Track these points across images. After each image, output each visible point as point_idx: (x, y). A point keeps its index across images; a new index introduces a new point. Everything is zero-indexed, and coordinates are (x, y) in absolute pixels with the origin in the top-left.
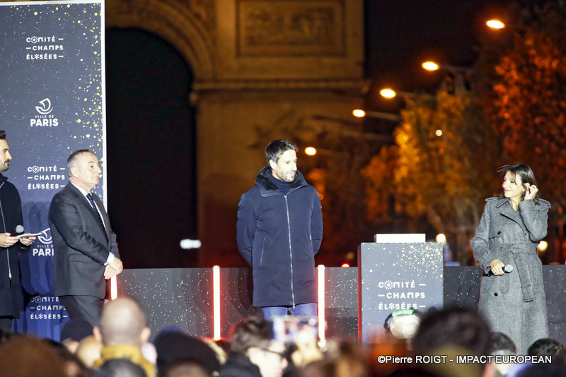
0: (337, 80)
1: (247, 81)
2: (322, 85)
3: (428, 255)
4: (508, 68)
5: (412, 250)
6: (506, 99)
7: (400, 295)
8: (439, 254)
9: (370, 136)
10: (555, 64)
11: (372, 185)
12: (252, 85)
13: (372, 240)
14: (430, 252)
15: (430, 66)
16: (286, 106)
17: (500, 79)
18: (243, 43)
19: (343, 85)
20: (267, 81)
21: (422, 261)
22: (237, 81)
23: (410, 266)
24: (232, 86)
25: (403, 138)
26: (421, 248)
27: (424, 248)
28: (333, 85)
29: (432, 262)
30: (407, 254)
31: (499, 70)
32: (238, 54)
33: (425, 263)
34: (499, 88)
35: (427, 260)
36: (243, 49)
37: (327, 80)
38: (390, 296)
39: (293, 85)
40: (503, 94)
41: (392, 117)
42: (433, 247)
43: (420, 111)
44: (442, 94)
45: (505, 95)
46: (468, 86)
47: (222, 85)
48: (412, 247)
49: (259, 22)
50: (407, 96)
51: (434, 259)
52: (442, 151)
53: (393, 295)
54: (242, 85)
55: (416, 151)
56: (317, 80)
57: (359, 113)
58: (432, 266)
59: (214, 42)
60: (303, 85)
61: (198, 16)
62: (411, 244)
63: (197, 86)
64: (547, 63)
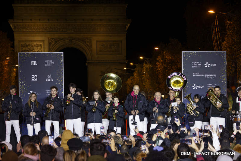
1: (99, 60)
2: (117, 61)
10: (170, 58)
11: (128, 85)
12: (100, 61)
17: (158, 61)
18: (98, 51)
19: (121, 61)
20: (104, 60)
22: (97, 60)
24: (96, 61)
25: (135, 74)
28: (119, 61)
31: (158, 59)
32: (97, 54)
34: (157, 63)
41: (133, 69)
43: (139, 68)
44: (144, 64)
45: (159, 65)
46: (150, 63)
47: (93, 61)
49: (102, 46)
50: (136, 65)
54: (98, 61)
55: (138, 78)
56: (115, 60)
59: (91, 51)
60: (112, 61)
61: (88, 45)
63: (87, 62)
64: (168, 57)
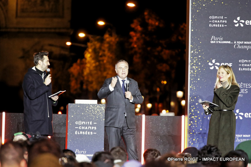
0: (60, 28)
1: (19, 28)
2: (53, 30)
3: (98, 110)
4: (136, 25)
5: (91, 107)
6: (135, 39)
7: (85, 128)
8: (103, 109)
9: (73, 54)
10: (157, 24)
11: (73, 76)
12: (22, 30)
13: (74, 102)
14: (100, 109)
15: (101, 23)
16: (36, 40)
17: (133, 30)
18: (19, 11)
19: (62, 31)
20: (29, 28)
21: (96, 112)
22: (16, 28)
23: (90, 115)
24: (13, 30)
25: (88, 56)
26: (95, 106)
27: (97, 106)
28: (57, 31)
29: (100, 113)
30: (89, 109)
31: (133, 26)
32: (17, 16)
33: (97, 113)
34: (132, 33)
35: (98, 112)
36: (19, 14)
37: (55, 29)
38: (80, 128)
39: (39, 30)
40: (134, 36)
41: (83, 46)
42: (101, 106)
43: (96, 43)
44: (106, 36)
45: (135, 37)
47: (9, 30)
48: (91, 106)
49: (26, 2)
50: (90, 37)
51: (101, 112)
52: (105, 61)
53: (82, 128)
54: (17, 30)
55: (93, 61)
56: (50, 28)
57: (69, 44)
58: (100, 114)
59: (7, 11)
60: (44, 30)
62: (91, 105)
64: (153, 23)
